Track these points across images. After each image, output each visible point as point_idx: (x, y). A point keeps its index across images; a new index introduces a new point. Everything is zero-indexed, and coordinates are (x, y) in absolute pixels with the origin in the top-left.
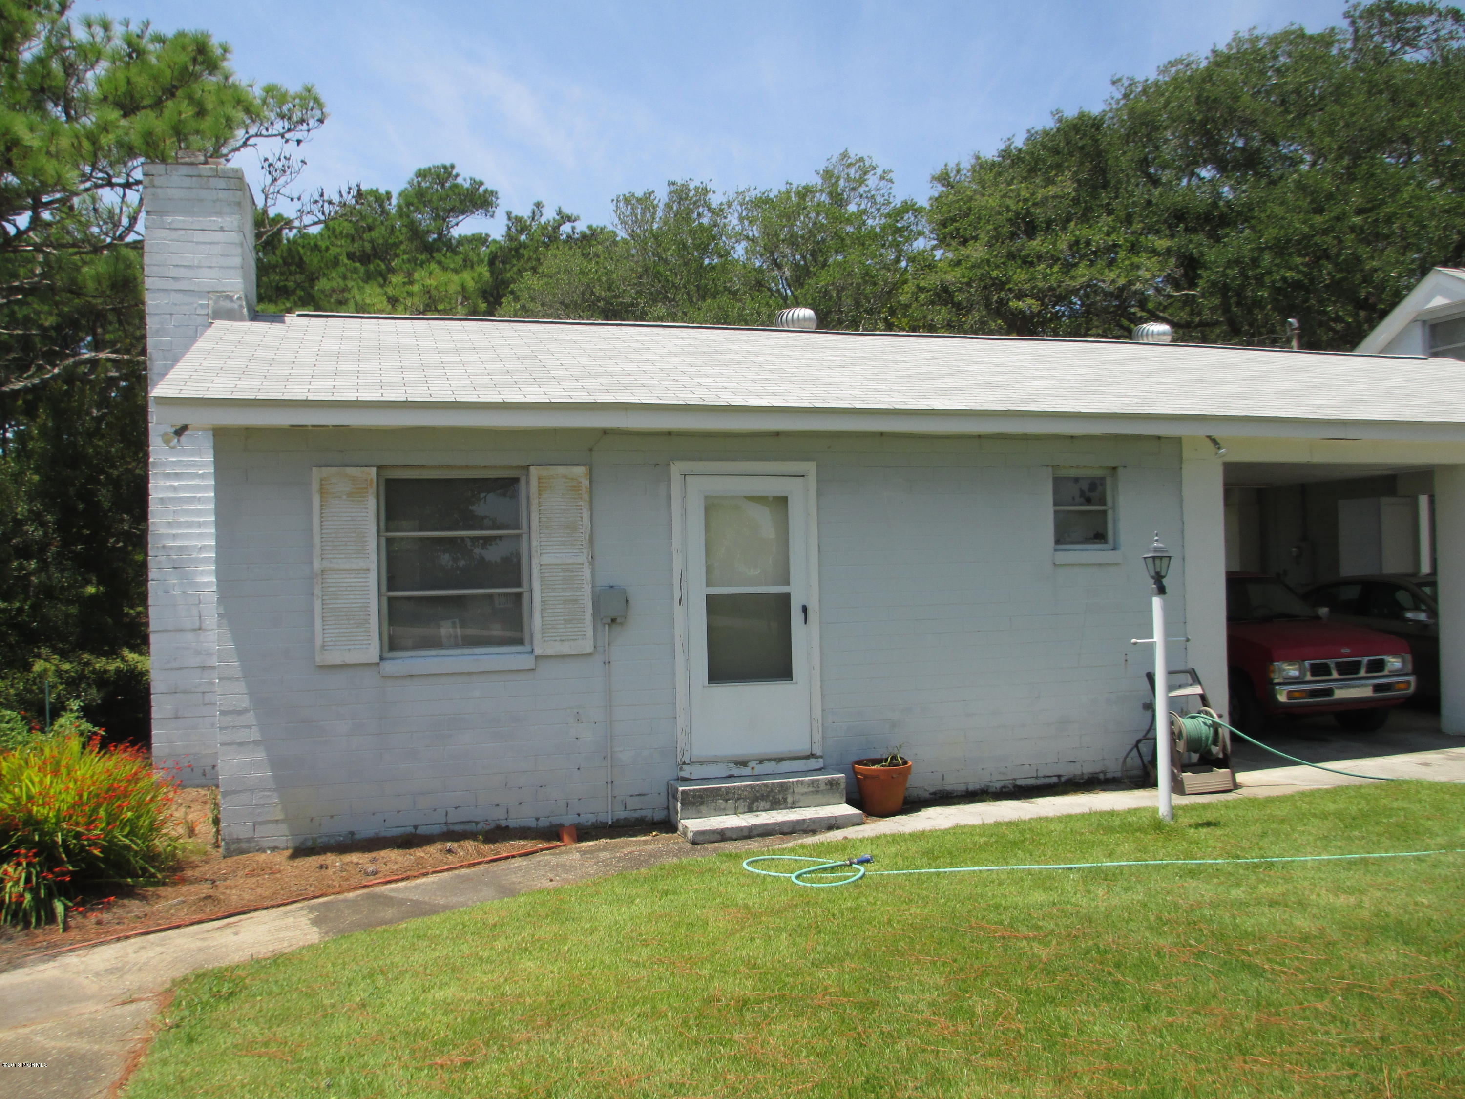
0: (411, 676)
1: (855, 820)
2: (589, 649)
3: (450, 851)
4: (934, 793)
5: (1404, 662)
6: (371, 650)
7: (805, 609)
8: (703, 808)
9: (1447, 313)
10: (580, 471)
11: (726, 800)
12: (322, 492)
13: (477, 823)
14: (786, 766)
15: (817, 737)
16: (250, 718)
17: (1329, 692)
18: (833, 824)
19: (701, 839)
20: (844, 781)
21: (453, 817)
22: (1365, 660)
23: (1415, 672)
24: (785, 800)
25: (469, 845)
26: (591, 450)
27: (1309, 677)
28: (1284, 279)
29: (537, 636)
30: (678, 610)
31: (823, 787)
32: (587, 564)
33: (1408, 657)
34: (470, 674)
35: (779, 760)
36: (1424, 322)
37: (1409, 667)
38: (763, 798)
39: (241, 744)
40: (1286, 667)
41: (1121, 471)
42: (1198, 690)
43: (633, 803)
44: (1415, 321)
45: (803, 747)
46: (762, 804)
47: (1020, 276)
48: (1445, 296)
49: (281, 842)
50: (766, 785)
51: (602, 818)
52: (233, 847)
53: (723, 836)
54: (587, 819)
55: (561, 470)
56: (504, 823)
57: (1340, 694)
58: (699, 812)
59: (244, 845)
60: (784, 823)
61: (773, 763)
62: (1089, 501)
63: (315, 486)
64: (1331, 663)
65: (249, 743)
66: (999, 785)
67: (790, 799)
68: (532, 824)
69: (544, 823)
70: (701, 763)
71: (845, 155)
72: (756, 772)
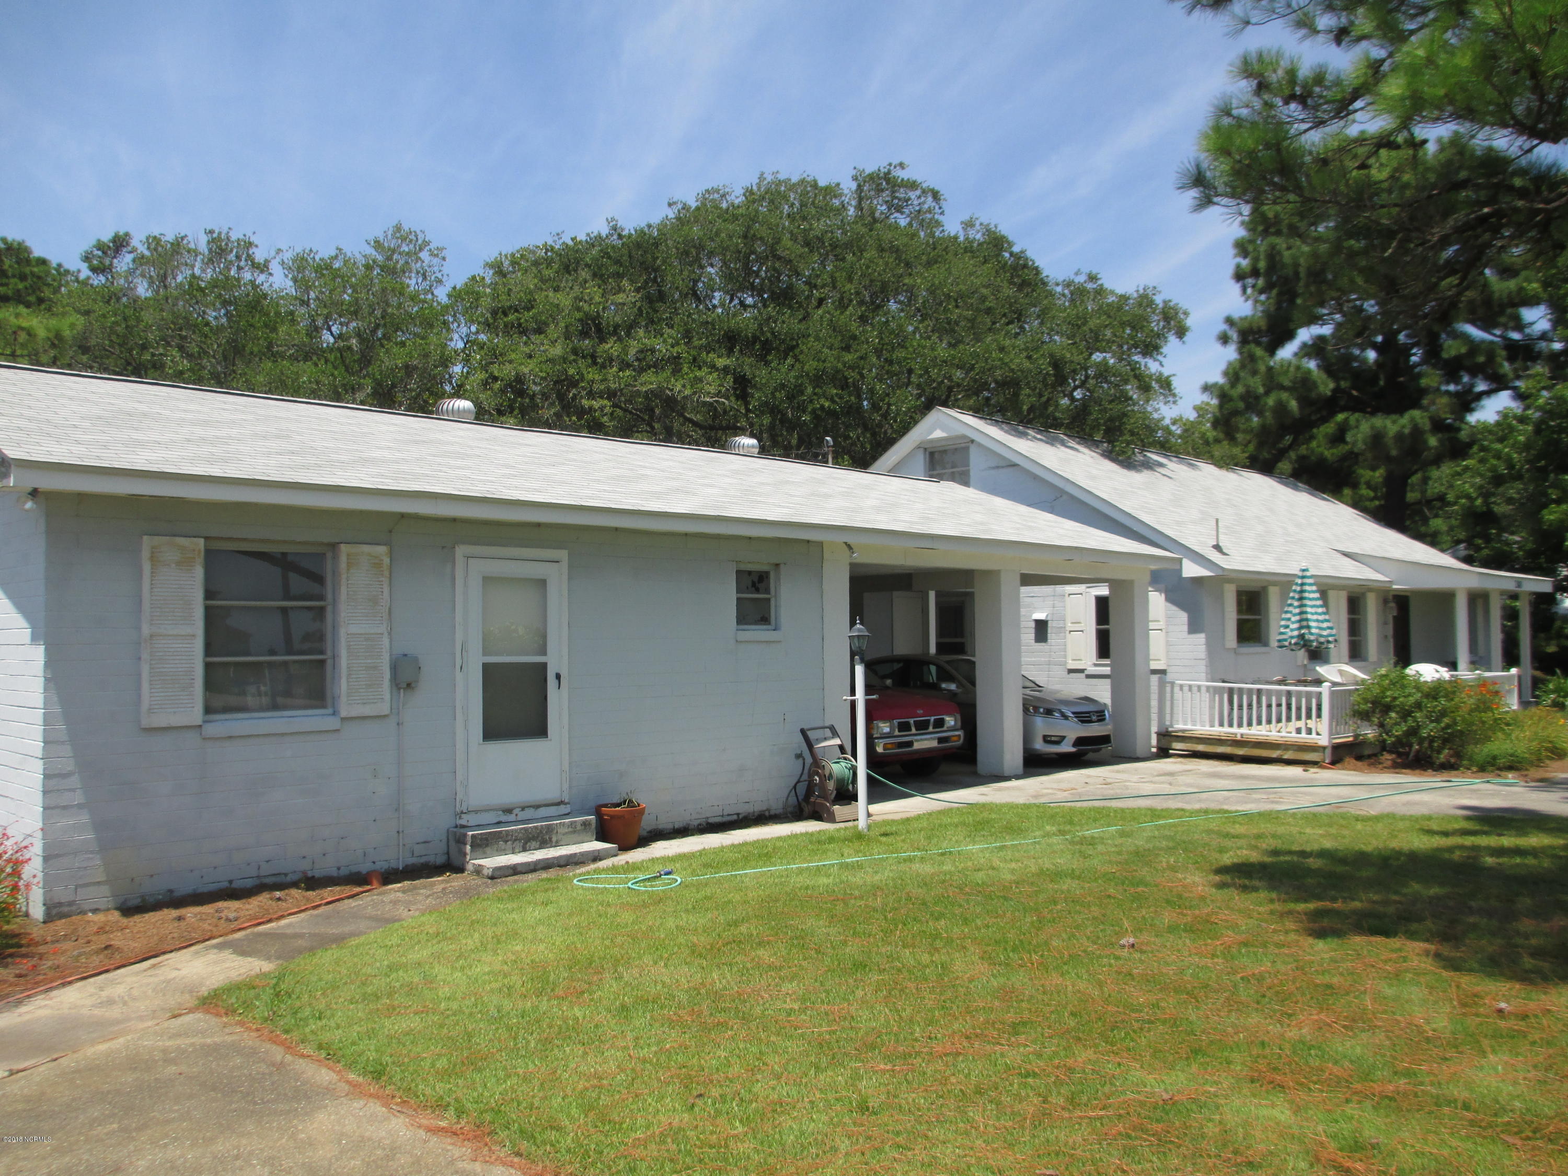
0: (230, 737)
1: (613, 852)
2: (387, 712)
3: (279, 899)
4: (650, 832)
5: (956, 721)
6: (196, 714)
7: (558, 677)
8: (488, 850)
9: (943, 443)
10: (382, 550)
11: (506, 842)
12: (153, 559)
13: (286, 875)
14: (543, 812)
15: (566, 786)
16: (75, 781)
17: (910, 744)
18: (596, 857)
19: (499, 874)
20: (594, 822)
21: (266, 870)
22: (932, 719)
23: (963, 727)
24: (550, 839)
25: (294, 892)
26: (390, 532)
27: (897, 733)
28: (822, 407)
29: (343, 699)
30: (459, 676)
31: (579, 827)
32: (386, 634)
33: (958, 716)
34: (283, 735)
35: (537, 807)
36: (925, 449)
37: (959, 724)
38: (534, 838)
39: (65, 808)
40: (881, 725)
41: (782, 566)
42: (837, 741)
43: (419, 850)
44: (918, 447)
45: (553, 794)
46: (534, 844)
47: (592, 374)
48: (943, 430)
49: (102, 903)
50: (536, 827)
51: (394, 865)
52: (54, 912)
53: (515, 870)
54: (382, 866)
55: (366, 548)
56: (310, 874)
57: (917, 746)
58: (485, 853)
59: (65, 909)
60: (561, 857)
61: (532, 810)
62: (757, 590)
63: (146, 554)
64: (912, 721)
65: (72, 806)
66: (696, 823)
67: (554, 839)
68: (334, 873)
69: (344, 872)
70: (476, 812)
71: (398, 228)
72: (519, 818)
